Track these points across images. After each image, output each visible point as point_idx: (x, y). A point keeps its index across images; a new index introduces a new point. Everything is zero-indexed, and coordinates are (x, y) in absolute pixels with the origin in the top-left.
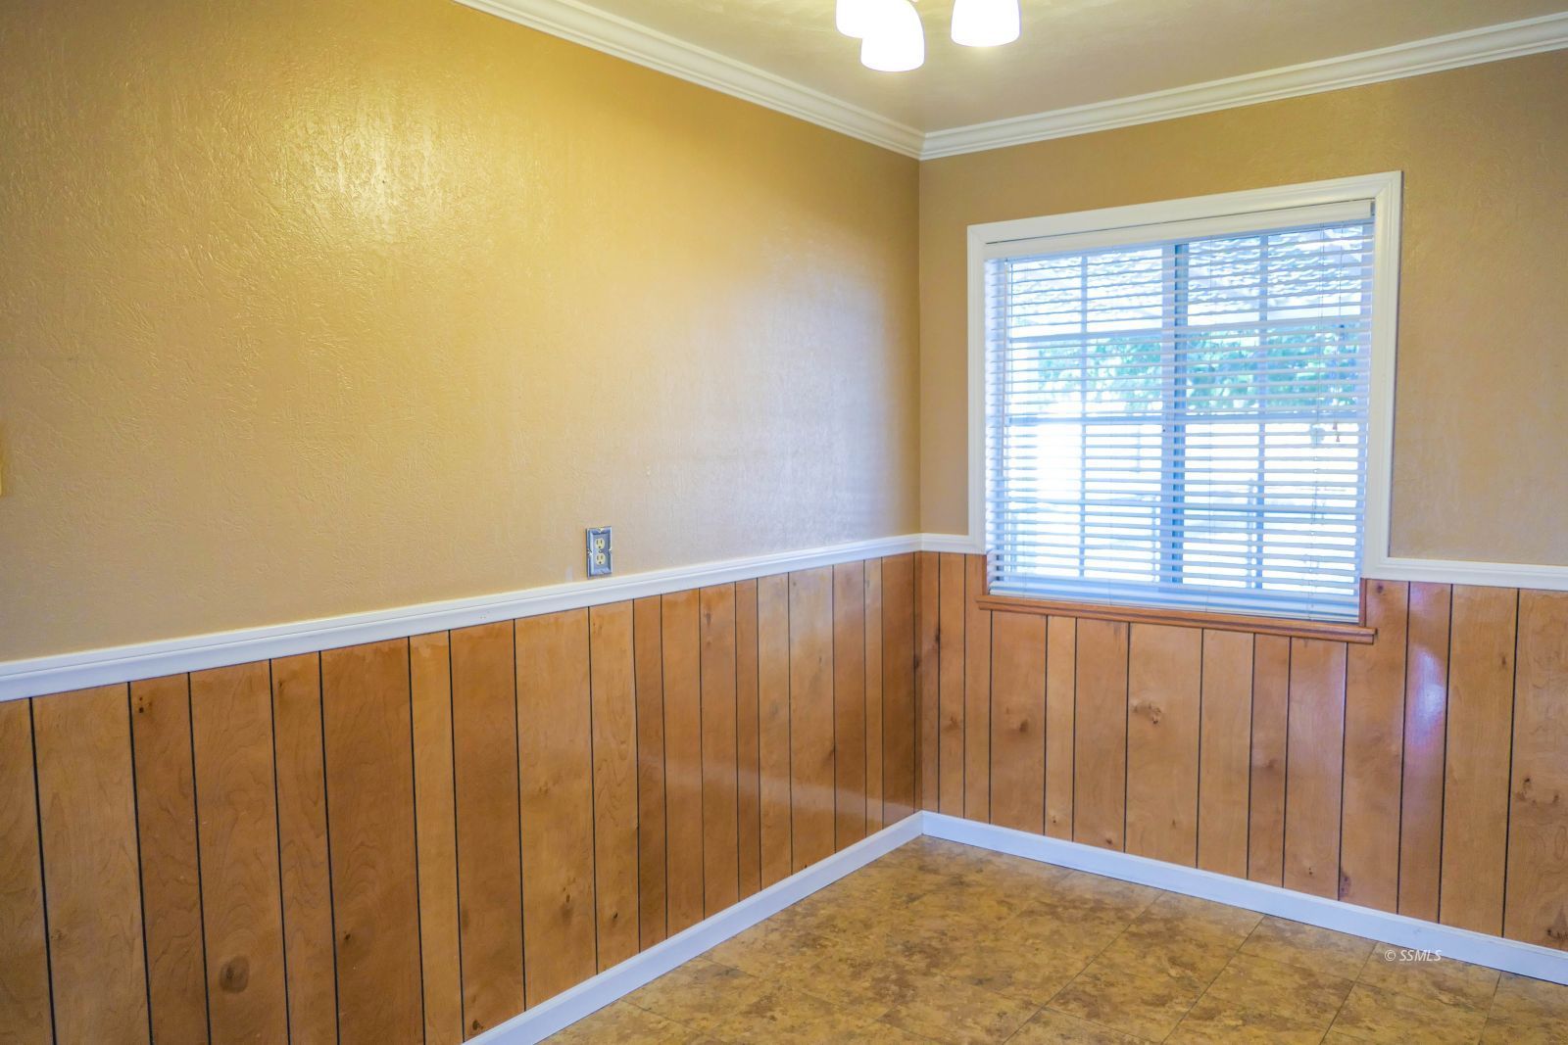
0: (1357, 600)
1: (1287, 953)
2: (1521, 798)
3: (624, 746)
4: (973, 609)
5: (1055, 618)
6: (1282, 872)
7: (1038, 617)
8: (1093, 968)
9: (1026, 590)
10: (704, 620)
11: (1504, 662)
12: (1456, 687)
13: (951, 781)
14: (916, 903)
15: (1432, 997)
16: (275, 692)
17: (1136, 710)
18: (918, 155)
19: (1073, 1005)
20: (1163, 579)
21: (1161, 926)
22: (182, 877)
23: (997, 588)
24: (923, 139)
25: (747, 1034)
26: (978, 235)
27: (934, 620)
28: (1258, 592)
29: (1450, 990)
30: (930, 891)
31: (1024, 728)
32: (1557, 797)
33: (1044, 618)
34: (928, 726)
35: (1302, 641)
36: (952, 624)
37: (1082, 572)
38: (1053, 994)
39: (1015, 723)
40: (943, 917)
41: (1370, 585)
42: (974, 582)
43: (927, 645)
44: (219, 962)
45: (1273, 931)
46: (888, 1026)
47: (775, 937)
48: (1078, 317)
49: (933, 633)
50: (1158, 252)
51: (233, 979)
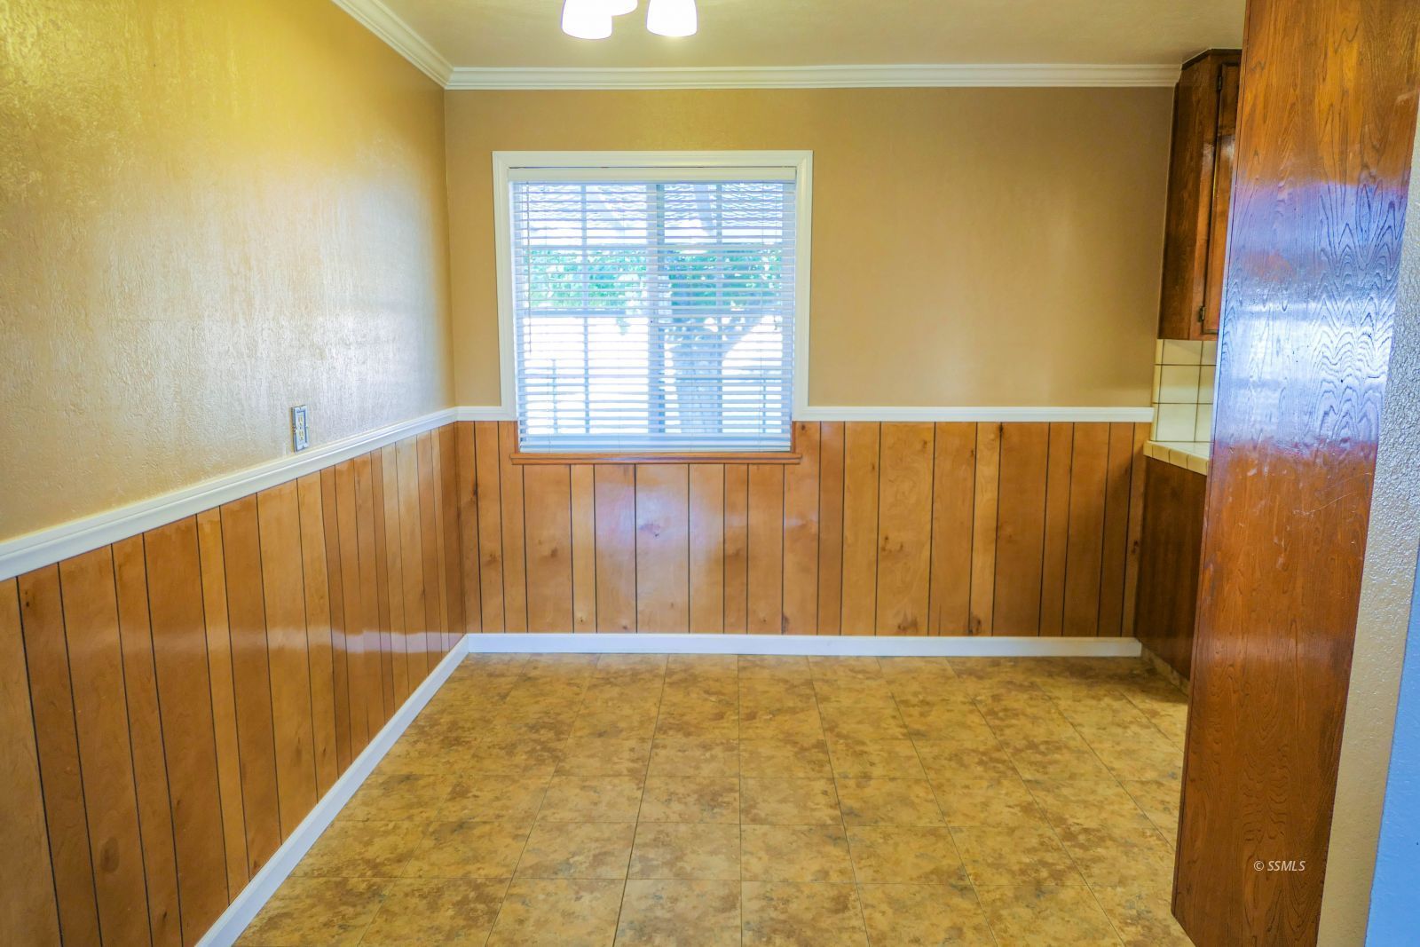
0: (789, 436)
1: (766, 673)
2: (884, 549)
3: (322, 601)
4: (507, 466)
5: (577, 466)
6: (748, 624)
7: (563, 466)
8: (663, 709)
9: (550, 447)
10: (357, 488)
11: (874, 468)
12: (848, 487)
13: (492, 605)
14: (508, 698)
15: (854, 678)
16: (117, 577)
17: (642, 528)
18: (444, 84)
19: (671, 733)
20: (652, 430)
21: (683, 675)
22: (68, 769)
23: (525, 447)
24: (452, 71)
25: (466, 811)
26: (502, 160)
27: (471, 477)
28: (720, 435)
29: (860, 672)
30: (512, 688)
31: (554, 553)
32: (902, 546)
33: (568, 467)
34: (470, 564)
35: (755, 467)
36: (488, 479)
37: (588, 430)
38: (653, 729)
39: (546, 550)
40: (537, 702)
41: (797, 425)
42: (507, 444)
43: (466, 497)
44: (99, 844)
45: (748, 664)
46: (564, 777)
47: (420, 746)
48: (580, 233)
49: (470, 488)
50: (643, 188)
51: (109, 861)
